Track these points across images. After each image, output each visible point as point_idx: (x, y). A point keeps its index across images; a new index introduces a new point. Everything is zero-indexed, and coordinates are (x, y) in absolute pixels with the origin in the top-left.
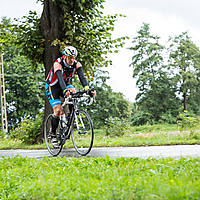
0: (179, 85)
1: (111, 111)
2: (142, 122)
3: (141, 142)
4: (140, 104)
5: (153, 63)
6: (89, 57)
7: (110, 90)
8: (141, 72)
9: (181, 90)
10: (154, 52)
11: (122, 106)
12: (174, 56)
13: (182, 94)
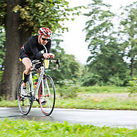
0: (127, 50)
1: (63, 72)
2: (92, 83)
3: (92, 105)
4: (90, 66)
5: (104, 29)
6: (47, 23)
7: (63, 52)
8: (93, 37)
9: (129, 56)
10: (105, 19)
11: (74, 67)
12: (124, 24)
13: (130, 59)
